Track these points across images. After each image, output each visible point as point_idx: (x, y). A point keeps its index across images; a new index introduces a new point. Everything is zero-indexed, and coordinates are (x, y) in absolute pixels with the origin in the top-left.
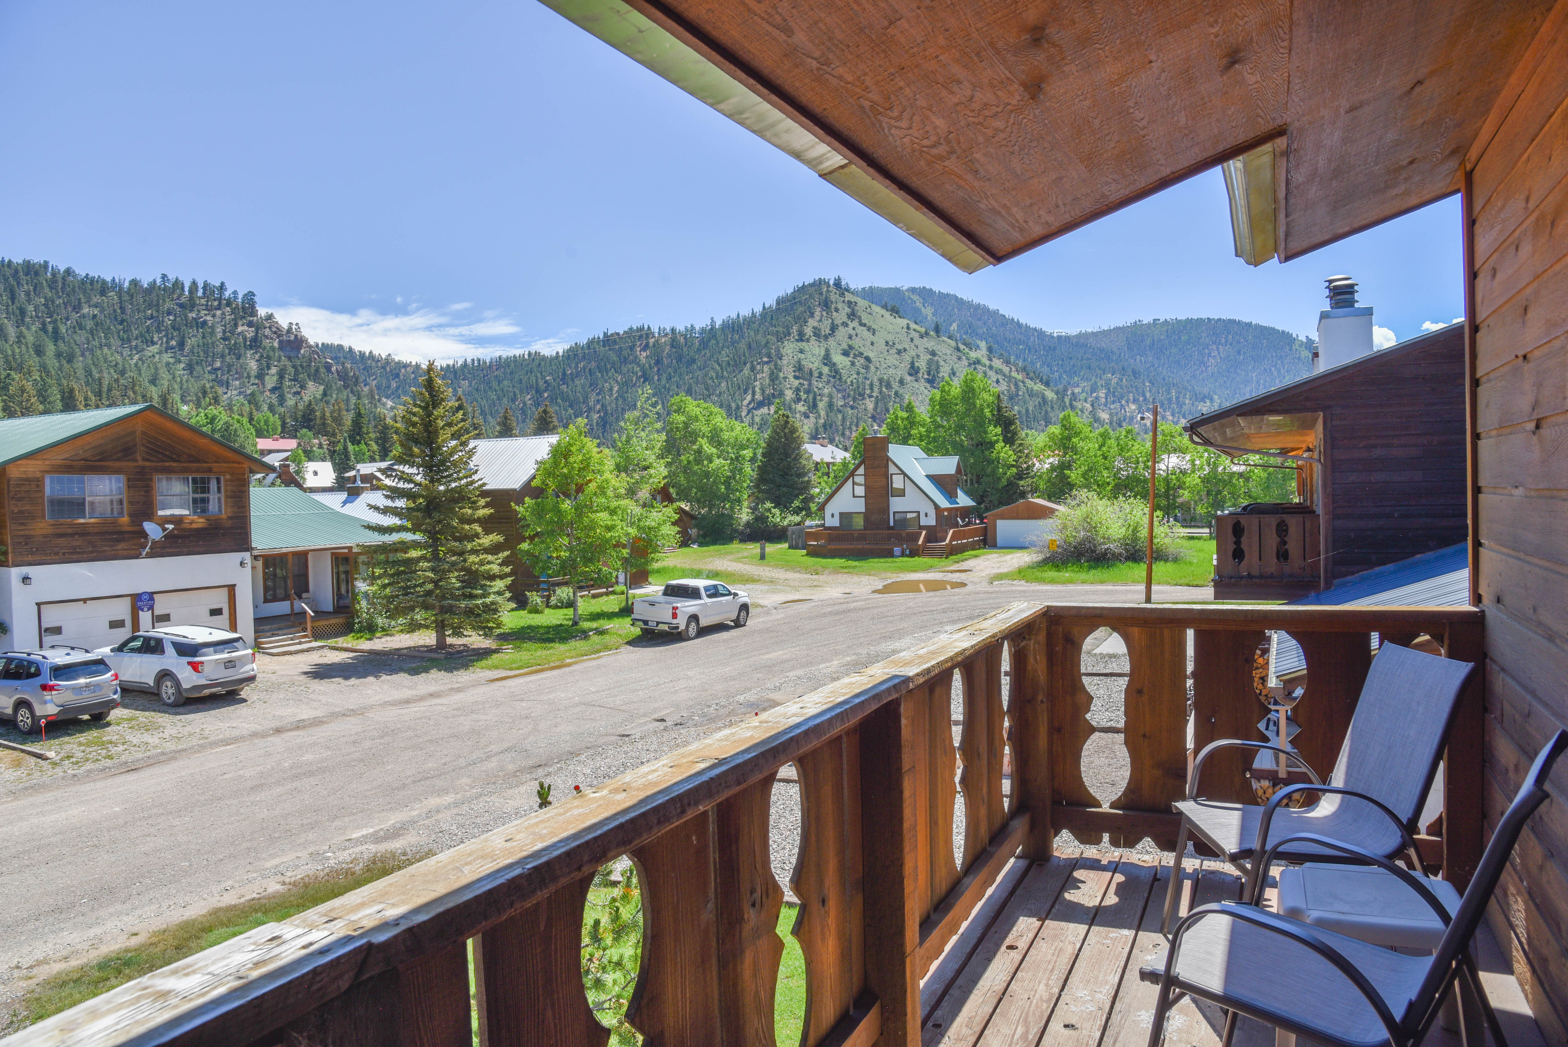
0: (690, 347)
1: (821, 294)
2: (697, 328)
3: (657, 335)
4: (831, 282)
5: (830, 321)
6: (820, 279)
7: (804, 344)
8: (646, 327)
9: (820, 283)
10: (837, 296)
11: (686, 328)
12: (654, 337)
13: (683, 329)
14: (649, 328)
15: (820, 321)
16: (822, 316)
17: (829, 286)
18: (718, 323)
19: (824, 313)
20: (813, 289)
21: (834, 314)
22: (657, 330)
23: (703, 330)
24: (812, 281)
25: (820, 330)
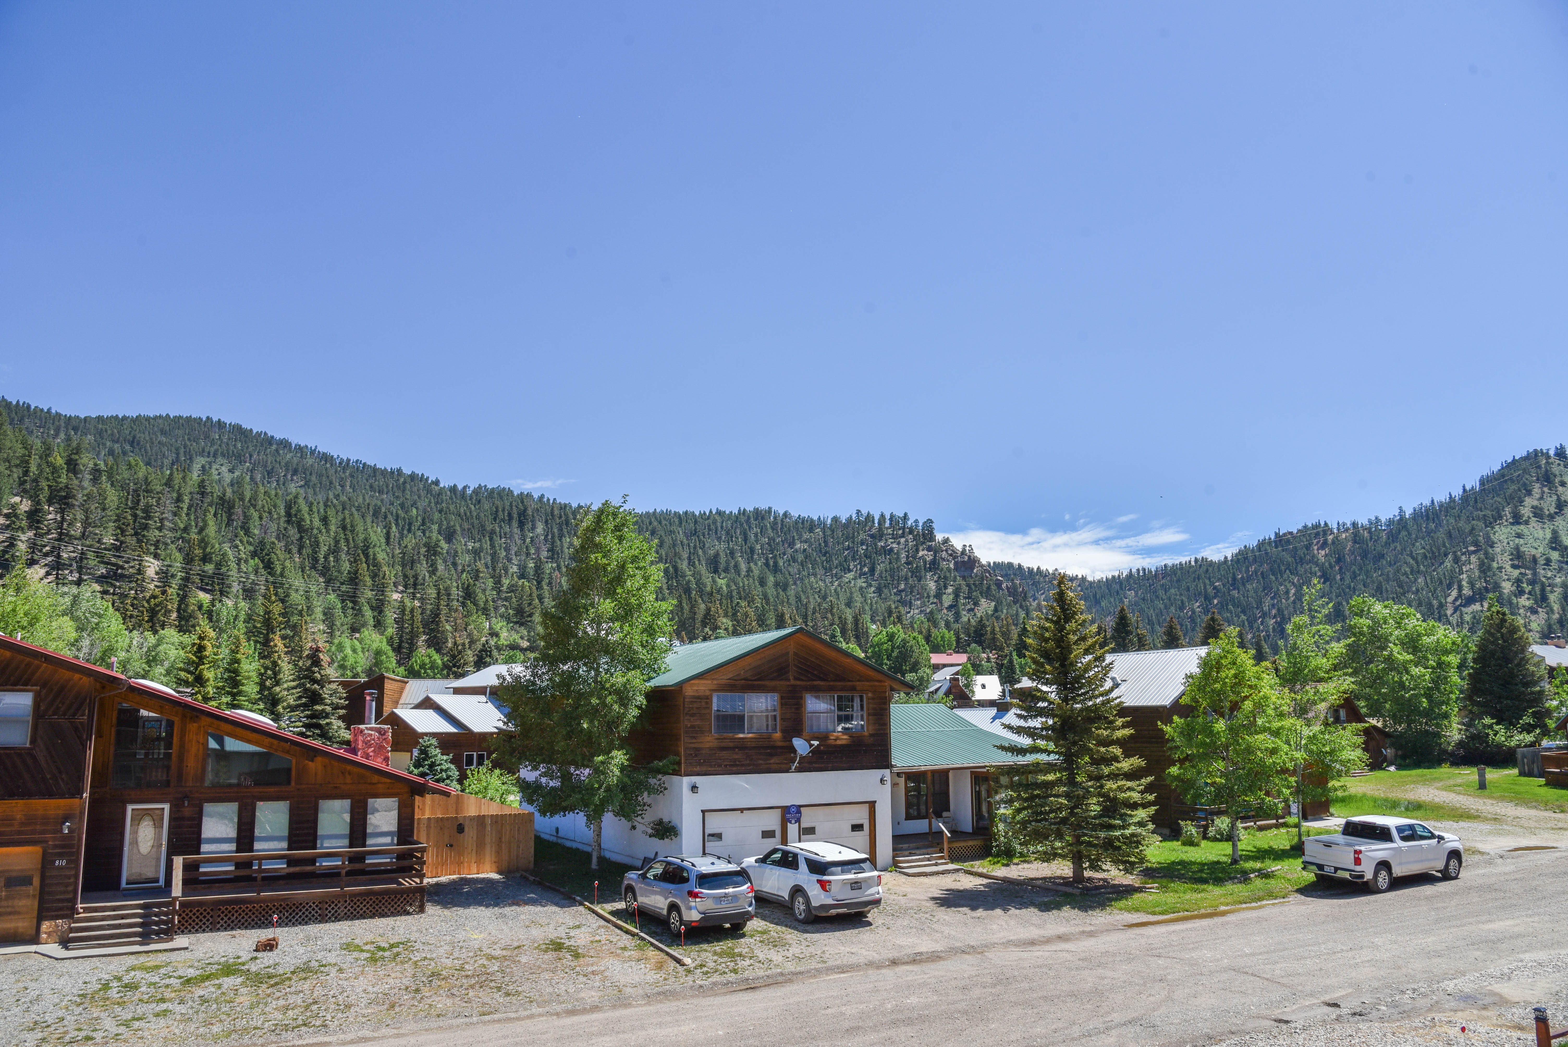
0: (1376, 541)
1: (1539, 467)
2: (1383, 520)
3: (1335, 531)
4: (1552, 453)
5: (1555, 497)
6: (1535, 450)
7: (1522, 527)
8: (1322, 524)
9: (1536, 455)
10: (1562, 468)
11: (1370, 521)
12: (1332, 533)
13: (1365, 522)
14: (1326, 524)
15: (1541, 498)
16: (1543, 492)
17: (1548, 456)
18: (1408, 513)
19: (1546, 489)
20: (1527, 463)
21: (1560, 489)
22: (1335, 526)
23: (1390, 522)
24: (1524, 454)
25: (1541, 509)
